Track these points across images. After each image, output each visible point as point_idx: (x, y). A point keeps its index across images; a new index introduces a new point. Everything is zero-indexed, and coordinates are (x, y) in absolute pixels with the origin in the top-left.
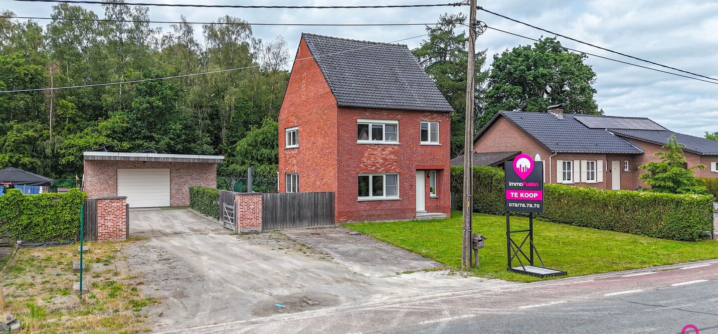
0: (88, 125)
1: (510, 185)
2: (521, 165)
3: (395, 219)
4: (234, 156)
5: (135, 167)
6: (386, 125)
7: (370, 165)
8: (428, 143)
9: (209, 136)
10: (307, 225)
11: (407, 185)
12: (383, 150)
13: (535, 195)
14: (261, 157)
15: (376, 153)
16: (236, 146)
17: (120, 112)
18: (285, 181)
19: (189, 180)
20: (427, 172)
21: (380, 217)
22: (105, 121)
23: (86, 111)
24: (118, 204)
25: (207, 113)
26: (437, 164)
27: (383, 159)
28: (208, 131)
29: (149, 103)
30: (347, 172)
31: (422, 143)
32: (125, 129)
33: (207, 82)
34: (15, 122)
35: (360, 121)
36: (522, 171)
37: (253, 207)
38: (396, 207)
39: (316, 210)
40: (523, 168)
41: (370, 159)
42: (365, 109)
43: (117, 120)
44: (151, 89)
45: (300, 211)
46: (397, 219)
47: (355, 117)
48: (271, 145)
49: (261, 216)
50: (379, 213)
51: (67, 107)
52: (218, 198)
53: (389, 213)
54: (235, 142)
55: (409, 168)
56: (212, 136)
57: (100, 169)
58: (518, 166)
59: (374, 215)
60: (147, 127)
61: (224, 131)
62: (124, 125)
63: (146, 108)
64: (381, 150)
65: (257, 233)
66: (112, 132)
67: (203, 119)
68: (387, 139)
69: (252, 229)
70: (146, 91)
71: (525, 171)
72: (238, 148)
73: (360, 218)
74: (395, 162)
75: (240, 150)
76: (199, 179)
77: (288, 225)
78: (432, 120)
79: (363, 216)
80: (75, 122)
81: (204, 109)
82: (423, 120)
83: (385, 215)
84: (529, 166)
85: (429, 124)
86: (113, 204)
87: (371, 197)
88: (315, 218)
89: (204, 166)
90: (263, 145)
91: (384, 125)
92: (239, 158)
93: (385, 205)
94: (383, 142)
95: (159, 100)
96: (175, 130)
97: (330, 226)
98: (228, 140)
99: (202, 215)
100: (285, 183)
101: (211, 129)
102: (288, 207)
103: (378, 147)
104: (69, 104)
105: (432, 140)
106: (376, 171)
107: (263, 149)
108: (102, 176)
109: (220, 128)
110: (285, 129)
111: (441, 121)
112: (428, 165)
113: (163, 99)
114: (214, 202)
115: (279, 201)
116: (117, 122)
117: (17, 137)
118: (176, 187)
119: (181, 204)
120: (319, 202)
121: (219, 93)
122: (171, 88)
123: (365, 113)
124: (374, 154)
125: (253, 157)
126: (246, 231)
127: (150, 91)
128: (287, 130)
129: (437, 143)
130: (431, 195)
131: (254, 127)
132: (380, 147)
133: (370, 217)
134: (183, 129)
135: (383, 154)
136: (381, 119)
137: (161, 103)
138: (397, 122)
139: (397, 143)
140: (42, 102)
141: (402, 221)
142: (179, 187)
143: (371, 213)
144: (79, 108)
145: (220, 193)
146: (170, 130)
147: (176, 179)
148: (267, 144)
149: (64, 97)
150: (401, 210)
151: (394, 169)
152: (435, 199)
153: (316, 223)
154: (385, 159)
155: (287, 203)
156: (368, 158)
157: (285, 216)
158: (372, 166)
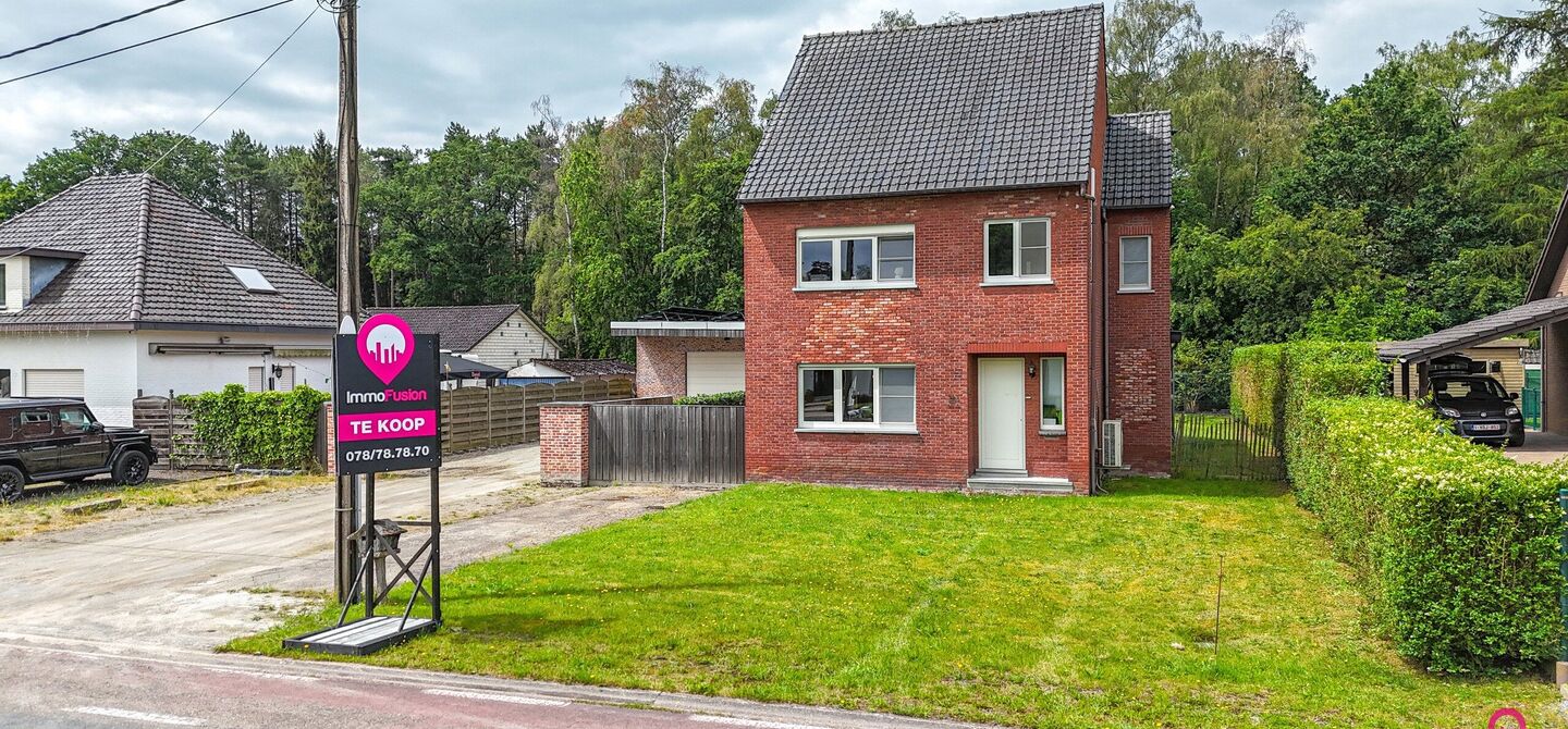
2: (378, 345)
3: (901, 483)
6: (881, 239)
7: (828, 343)
8: (1015, 279)
10: (686, 479)
11: (937, 396)
12: (867, 305)
15: (845, 311)
20: (1032, 362)
21: (856, 476)
26: (1040, 340)
27: (868, 327)
30: (767, 360)
31: (994, 281)
35: (806, 235)
36: (383, 361)
37: (565, 431)
38: (906, 453)
39: (707, 446)
40: (386, 351)
41: (830, 330)
42: (815, 203)
45: (670, 446)
46: (908, 483)
47: (789, 227)
49: (579, 452)
50: (854, 464)
53: (882, 465)
55: (945, 351)
57: (660, 352)
58: (371, 347)
59: (839, 469)
64: (863, 304)
65: (571, 485)
68: (883, 276)
69: (563, 477)
71: (390, 361)
73: (802, 472)
74: (902, 334)
77: (645, 476)
78: (1022, 212)
79: (809, 469)
82: (991, 218)
83: (871, 470)
84: (401, 347)
85: (1017, 225)
87: (838, 425)
88: (705, 466)
91: (875, 240)
93: (871, 447)
94: (873, 284)
102: (645, 436)
103: (854, 297)
105: (1026, 272)
106: (845, 359)
108: (662, 366)
111: (1054, 213)
112: (1007, 343)
115: (626, 421)
123: (815, 213)
124: (840, 316)
126: (552, 480)
129: (1046, 279)
130: (1044, 427)
132: (860, 297)
133: (829, 474)
135: (869, 316)
138: (910, 229)
139: (912, 284)
141: (922, 490)
143: (832, 462)
150: (919, 461)
151: (901, 354)
152: (1058, 439)
153: (706, 478)
154: (872, 328)
155: (644, 428)
156: (826, 325)
157: (640, 454)
158: (836, 345)
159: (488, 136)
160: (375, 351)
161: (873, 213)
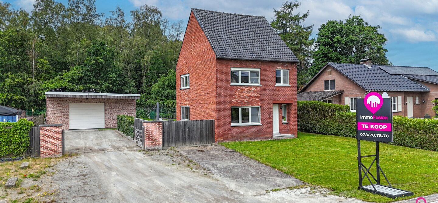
0: (57, 75)
1: (361, 118)
2: (371, 102)
3: (258, 139)
4: (150, 94)
5: (81, 102)
6: (251, 72)
7: (239, 100)
8: (281, 84)
9: (134, 82)
10: (195, 143)
11: (266, 115)
12: (249, 90)
13: (385, 127)
14: (167, 95)
15: (244, 92)
16: (151, 88)
17: (77, 66)
18: (181, 111)
19: (117, 110)
20: (280, 105)
21: (247, 138)
22: (68, 72)
23: (56, 66)
24: (56, 130)
25: (133, 67)
26: (288, 100)
27: (249, 96)
28: (134, 79)
29: (95, 60)
30: (223, 105)
31: (277, 85)
32: (80, 77)
33: (132, 47)
34: (10, 73)
35: (233, 69)
36: (372, 107)
37: (156, 131)
38: (259, 130)
39: (201, 133)
40: (373, 104)
42: (236, 60)
43: (75, 71)
44: (97, 51)
45: (190, 134)
46: (259, 139)
47: (229, 67)
48: (174, 87)
49: (161, 138)
50: (246, 134)
51: (43, 63)
52: (133, 123)
53: (253, 134)
54: (151, 85)
55: (268, 103)
56: (136, 82)
57: (57, 103)
58: (368, 102)
59: (242, 136)
60: (95, 76)
61: (144, 78)
62: (80, 75)
63: (94, 64)
64: (248, 89)
65: (158, 150)
66: (72, 79)
67: (130, 71)
68: (252, 82)
69: (155, 147)
70: (94, 53)
71: (375, 107)
72: (153, 89)
73: (233, 138)
74: (258, 98)
75: (154, 90)
76: (124, 110)
77: (181, 144)
78: (284, 68)
79: (235, 137)
80: (49, 73)
81: (131, 64)
82: (277, 69)
83: (251, 136)
84: (378, 102)
85: (282, 71)
86: (52, 130)
87: (241, 124)
88: (200, 139)
89: (128, 101)
90: (168, 87)
91: (250, 72)
92: (153, 96)
93: (250, 129)
94: (249, 84)
95: (102, 59)
96: (112, 78)
97: (211, 144)
98: (147, 84)
99: (124, 135)
101: (136, 77)
102: (181, 131)
103: (246, 88)
104: (45, 61)
105: (284, 83)
106: (244, 105)
107: (168, 90)
108: (58, 108)
109: (141, 77)
110: (181, 76)
111: (290, 69)
112: (281, 100)
113: (105, 58)
114: (131, 126)
115: (174, 126)
116: (75, 73)
117: (11, 82)
118: (109, 115)
119: (112, 127)
120: (203, 127)
121: (141, 54)
122: (110, 51)
123: (236, 63)
124: (243, 93)
125: (162, 95)
126: (151, 149)
127: (96, 53)
129: (288, 85)
130: (283, 122)
131: (163, 76)
132: (247, 88)
133: (240, 138)
134: (117, 77)
135: (249, 93)
136: (248, 68)
137: (103, 61)
138: (259, 70)
139: (259, 84)
140: (28, 60)
141: (262, 140)
142: (111, 115)
143: (240, 134)
144: (51, 64)
145: (134, 120)
146: (109, 77)
147: (109, 110)
148: (171, 87)
149: (42, 57)
150: (262, 132)
151: (257, 103)
152: (286, 124)
153: (201, 142)
154: (250, 96)
155: (181, 128)
156: (239, 96)
157: (179, 137)
158: (241, 101)
160: (370, 103)
161: (251, 65)
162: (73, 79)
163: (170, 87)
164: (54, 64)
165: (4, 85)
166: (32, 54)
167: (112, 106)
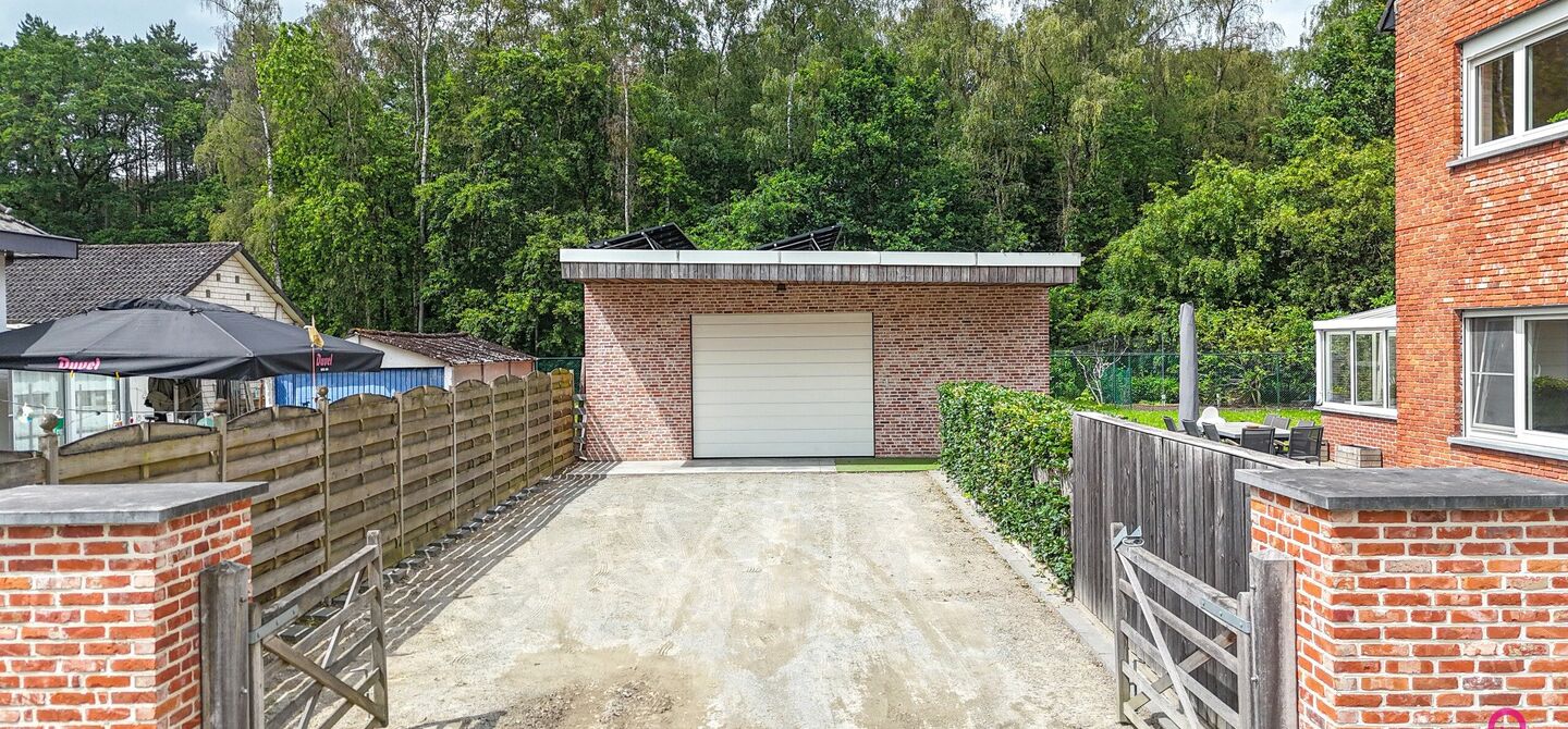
0: (711, 214)
4: (1097, 286)
5: (749, 308)
9: (1024, 230)
14: (1189, 282)
16: (1107, 254)
17: (786, 171)
18: (1458, 358)
19: (941, 356)
22: (748, 198)
23: (708, 177)
25: (1020, 159)
28: (1021, 217)
29: (855, 138)
32: (794, 216)
33: (1015, 64)
34: (548, 212)
43: (777, 190)
44: (862, 98)
48: (1225, 245)
51: (661, 168)
52: (1062, 456)
54: (1101, 243)
56: (1033, 232)
57: (636, 315)
60: (853, 211)
61: (1067, 213)
62: (793, 206)
63: (849, 157)
66: (761, 228)
67: (1006, 182)
70: (852, 109)
72: (1112, 260)
75: (1118, 266)
76: (979, 352)
80: (684, 207)
81: (1009, 149)
90: (1194, 244)
92: (1115, 291)
95: (883, 129)
96: (925, 212)
98: (1081, 240)
100: (1457, 371)
101: (1030, 208)
104: (667, 160)
107: (1195, 259)
108: (640, 342)
109: (1054, 208)
110: (1460, 45)
113: (897, 125)
114: (1042, 477)
116: (775, 199)
117: (549, 247)
118: (896, 380)
119: (913, 450)
121: (1052, 108)
122: (916, 92)
125: (1161, 287)
127: (862, 105)
128: (1471, 51)
131: (1166, 188)
134: (946, 209)
137: (887, 138)
140: (607, 157)
142: (907, 385)
144: (693, 173)
145: (1075, 428)
146: (914, 213)
147: (895, 351)
148: (1210, 243)
149: (652, 141)
159: (87, 38)
162: (769, 226)
163: (1201, 246)
164: (699, 168)
165: (524, 260)
166: (621, 129)
167: (910, 328)
